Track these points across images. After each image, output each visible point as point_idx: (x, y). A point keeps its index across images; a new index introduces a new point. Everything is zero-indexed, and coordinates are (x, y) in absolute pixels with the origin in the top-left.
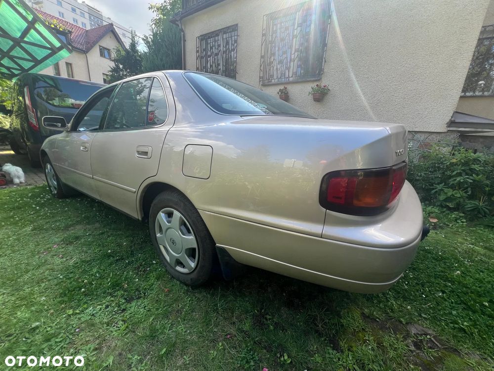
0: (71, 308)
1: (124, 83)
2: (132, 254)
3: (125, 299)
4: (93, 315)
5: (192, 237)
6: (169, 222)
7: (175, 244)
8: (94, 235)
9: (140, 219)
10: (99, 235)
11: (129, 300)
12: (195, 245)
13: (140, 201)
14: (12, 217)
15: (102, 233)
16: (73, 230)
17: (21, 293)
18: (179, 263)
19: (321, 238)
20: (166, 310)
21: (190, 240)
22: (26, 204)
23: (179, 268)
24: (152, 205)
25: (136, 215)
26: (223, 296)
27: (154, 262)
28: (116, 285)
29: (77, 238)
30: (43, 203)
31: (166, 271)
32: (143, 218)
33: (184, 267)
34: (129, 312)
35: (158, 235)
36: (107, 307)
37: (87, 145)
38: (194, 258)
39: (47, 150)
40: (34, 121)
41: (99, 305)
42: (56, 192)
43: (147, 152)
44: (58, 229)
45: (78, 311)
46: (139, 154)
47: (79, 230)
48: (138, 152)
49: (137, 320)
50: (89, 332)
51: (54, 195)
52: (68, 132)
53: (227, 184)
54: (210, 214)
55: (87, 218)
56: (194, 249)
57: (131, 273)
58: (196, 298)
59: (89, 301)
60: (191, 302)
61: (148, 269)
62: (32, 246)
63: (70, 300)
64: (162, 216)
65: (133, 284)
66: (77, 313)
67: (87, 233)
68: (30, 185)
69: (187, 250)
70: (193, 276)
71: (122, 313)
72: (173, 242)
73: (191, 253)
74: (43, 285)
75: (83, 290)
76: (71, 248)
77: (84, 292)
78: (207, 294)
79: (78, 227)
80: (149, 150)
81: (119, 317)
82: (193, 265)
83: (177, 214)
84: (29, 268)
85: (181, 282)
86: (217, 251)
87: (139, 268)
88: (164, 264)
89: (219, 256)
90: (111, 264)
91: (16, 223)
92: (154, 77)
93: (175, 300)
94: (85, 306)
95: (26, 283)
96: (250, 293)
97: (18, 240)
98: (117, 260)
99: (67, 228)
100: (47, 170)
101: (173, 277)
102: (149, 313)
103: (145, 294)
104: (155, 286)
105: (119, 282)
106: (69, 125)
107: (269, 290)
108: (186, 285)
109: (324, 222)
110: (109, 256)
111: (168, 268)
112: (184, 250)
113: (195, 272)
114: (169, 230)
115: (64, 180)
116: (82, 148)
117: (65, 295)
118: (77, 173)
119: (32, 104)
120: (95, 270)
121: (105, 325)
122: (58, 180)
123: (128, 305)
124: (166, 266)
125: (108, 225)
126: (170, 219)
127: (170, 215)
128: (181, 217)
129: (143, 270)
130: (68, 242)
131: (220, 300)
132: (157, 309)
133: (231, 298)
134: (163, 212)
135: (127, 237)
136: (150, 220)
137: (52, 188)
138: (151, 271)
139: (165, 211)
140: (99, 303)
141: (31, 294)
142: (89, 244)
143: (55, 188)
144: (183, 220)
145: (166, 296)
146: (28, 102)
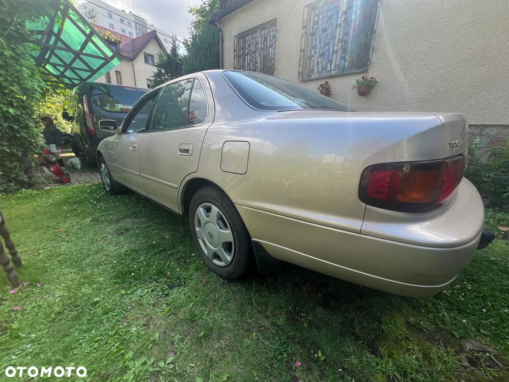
0: (124, 288)
1: (168, 85)
2: (174, 247)
3: (168, 285)
4: (141, 296)
5: (228, 232)
6: (207, 217)
7: (212, 238)
8: (141, 228)
9: (181, 213)
10: (145, 228)
11: (171, 287)
12: (231, 239)
13: (181, 197)
14: (76, 210)
15: (148, 227)
16: (123, 222)
17: (85, 273)
18: (216, 256)
19: (360, 234)
20: (204, 298)
21: (227, 234)
22: (86, 199)
23: (216, 261)
24: (192, 200)
25: (177, 209)
26: (258, 291)
27: (193, 255)
28: (161, 273)
29: (127, 230)
30: (99, 199)
31: (204, 263)
32: (183, 213)
33: (220, 260)
34: (172, 297)
35: (197, 229)
36: (153, 291)
37: (135, 145)
38: (230, 252)
39: (102, 151)
40: (91, 126)
41: (146, 288)
42: (109, 189)
43: (188, 150)
44: (111, 222)
45: (129, 292)
46: (181, 152)
47: (127, 223)
48: (180, 149)
49: (179, 305)
50: (139, 310)
51: (107, 191)
52: (119, 134)
53: (262, 181)
54: (246, 209)
55: (134, 213)
56: (230, 243)
57: (173, 263)
58: (231, 290)
59: (138, 285)
60: (226, 294)
61: (188, 261)
62: (91, 235)
63: (123, 282)
64: (201, 211)
65: (175, 273)
66: (128, 294)
67: (135, 226)
68: (88, 183)
69: (223, 243)
70: (229, 269)
71: (165, 297)
72: (210, 235)
73: (228, 247)
74: (101, 268)
75: (133, 274)
76: (122, 238)
77: (134, 276)
78: (242, 287)
79: (128, 220)
80: (190, 147)
81: (163, 300)
82: (229, 258)
83: (215, 209)
84: (90, 253)
85: (218, 275)
86: (253, 245)
87: (179, 259)
88: (202, 256)
89: (255, 250)
90: (155, 254)
91: (78, 215)
92: (195, 78)
93: (212, 291)
94: (135, 288)
95: (88, 265)
96: (285, 290)
97: (81, 229)
98: (161, 251)
99: (118, 221)
100: (101, 169)
101: (210, 270)
102: (189, 299)
103: (185, 282)
104: (194, 277)
105: (163, 270)
106: (120, 127)
107: (304, 289)
108: (223, 278)
109: (364, 217)
110: (153, 247)
111: (206, 260)
112: (221, 244)
113: (231, 265)
114: (207, 224)
115: (115, 178)
116: (131, 148)
117: (119, 277)
118: (127, 171)
119: (89, 111)
120: (142, 258)
121: (152, 306)
122: (111, 178)
123: (171, 292)
124: (204, 259)
125: (152, 219)
126: (208, 214)
127: (208, 210)
128: (218, 212)
129: (184, 261)
130: (120, 233)
131: (254, 295)
132: (196, 297)
133: (266, 293)
134: (201, 207)
135: (169, 231)
136: (190, 215)
137: (105, 186)
138: (190, 263)
139: (204, 206)
140: (146, 287)
141: (92, 274)
142: (137, 236)
143: (108, 185)
144: (221, 215)
145: (204, 286)
146: (86, 109)
